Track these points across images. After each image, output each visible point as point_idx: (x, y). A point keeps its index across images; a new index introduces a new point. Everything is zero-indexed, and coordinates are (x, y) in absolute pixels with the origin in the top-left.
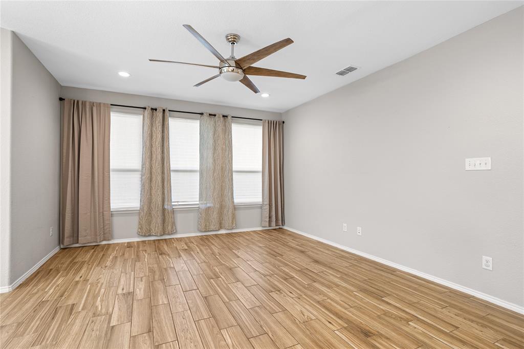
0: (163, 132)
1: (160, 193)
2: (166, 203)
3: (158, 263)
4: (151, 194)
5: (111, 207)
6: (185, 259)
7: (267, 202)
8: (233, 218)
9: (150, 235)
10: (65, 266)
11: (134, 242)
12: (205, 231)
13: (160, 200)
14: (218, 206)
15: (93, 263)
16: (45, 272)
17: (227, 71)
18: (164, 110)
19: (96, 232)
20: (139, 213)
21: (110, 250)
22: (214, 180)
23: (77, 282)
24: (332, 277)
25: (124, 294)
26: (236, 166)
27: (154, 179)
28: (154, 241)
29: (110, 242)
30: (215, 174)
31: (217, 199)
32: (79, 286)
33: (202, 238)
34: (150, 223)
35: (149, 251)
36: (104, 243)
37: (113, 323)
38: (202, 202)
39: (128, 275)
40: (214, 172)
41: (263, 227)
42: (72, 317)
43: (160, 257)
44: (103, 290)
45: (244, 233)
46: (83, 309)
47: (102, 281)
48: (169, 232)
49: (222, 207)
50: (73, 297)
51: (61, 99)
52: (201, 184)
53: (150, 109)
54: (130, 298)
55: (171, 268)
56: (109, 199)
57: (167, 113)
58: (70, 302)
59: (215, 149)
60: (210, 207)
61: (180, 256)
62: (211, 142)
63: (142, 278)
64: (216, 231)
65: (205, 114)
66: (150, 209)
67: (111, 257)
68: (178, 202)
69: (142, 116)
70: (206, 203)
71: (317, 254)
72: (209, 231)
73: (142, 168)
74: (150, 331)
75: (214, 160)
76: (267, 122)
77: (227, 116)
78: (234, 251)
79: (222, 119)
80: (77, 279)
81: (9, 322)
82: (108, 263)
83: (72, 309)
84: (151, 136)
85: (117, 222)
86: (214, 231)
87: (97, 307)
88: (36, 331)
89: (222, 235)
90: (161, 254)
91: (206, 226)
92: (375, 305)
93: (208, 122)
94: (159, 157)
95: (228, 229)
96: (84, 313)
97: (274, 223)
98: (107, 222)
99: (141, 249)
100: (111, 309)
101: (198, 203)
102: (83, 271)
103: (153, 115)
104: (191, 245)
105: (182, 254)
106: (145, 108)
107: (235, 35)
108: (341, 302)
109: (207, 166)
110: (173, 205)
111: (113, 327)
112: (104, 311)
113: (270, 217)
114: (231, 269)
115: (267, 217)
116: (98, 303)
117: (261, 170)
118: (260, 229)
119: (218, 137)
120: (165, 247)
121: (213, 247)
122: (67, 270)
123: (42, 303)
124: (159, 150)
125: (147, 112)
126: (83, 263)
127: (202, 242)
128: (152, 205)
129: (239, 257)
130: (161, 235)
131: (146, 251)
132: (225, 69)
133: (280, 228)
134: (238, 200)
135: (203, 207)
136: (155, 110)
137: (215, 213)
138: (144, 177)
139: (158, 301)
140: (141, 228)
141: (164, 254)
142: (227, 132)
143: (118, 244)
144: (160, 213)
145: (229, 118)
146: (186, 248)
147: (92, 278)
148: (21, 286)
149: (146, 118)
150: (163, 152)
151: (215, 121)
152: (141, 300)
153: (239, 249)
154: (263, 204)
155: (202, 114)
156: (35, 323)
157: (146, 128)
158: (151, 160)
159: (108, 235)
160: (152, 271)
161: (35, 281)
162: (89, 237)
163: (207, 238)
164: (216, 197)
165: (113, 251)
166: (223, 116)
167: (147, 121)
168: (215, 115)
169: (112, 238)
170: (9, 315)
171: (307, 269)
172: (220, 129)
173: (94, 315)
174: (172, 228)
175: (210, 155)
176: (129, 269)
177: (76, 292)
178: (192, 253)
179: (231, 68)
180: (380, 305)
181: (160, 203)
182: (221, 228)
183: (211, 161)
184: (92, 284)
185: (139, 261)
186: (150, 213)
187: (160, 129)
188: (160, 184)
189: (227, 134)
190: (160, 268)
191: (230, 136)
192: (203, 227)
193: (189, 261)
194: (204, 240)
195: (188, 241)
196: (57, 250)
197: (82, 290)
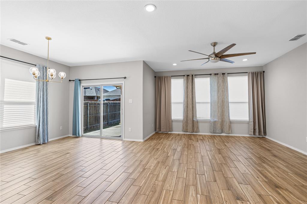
0: (192, 85)
1: (191, 113)
2: (194, 118)
3: (188, 142)
4: (187, 114)
5: (172, 118)
6: (200, 142)
7: (252, 120)
8: (229, 128)
9: (187, 132)
10: (156, 138)
11: (180, 134)
12: (214, 133)
13: (191, 116)
14: (221, 121)
15: (165, 138)
16: (151, 139)
17: (212, 59)
18: (192, 75)
19: (166, 128)
20: (183, 121)
21: (171, 135)
22: (218, 107)
23: (160, 143)
24: (279, 164)
25: (173, 149)
26: (230, 99)
27: (189, 107)
28: (189, 134)
29: (172, 133)
30: (219, 104)
31: (220, 117)
32: (160, 144)
33: (211, 136)
34: (187, 126)
35: (185, 138)
36: (169, 132)
37: (169, 155)
38: (212, 118)
39: (176, 144)
40: (218, 103)
41: (250, 135)
42: (158, 151)
43: (189, 140)
44: (167, 147)
45: (236, 137)
46: (161, 150)
47: (167, 144)
48: (195, 131)
49: (223, 122)
50: (158, 146)
51: (155, 77)
52: (211, 109)
53: (186, 75)
54: (175, 150)
55: (192, 144)
56: (171, 115)
57: (194, 76)
58: (158, 147)
59: (218, 91)
60: (216, 121)
61: (198, 141)
62: (216, 87)
63: (180, 146)
64: (220, 133)
65: (212, 74)
66: (187, 120)
67: (171, 138)
68: (200, 117)
69: (183, 79)
70: (214, 119)
71: (279, 153)
72: (215, 133)
73: (184, 102)
74: (179, 160)
75: (218, 97)
76: (251, 73)
77: (225, 74)
78: (225, 143)
79: (222, 75)
80: (160, 142)
81: (144, 148)
82: (170, 139)
83: (158, 149)
84: (187, 88)
85: (174, 124)
86: (218, 133)
87: (165, 150)
88: (149, 152)
89: (223, 136)
90: (190, 139)
91: (214, 130)
92: (299, 181)
93: (214, 78)
94: (191, 97)
95: (226, 133)
96: (161, 151)
97: (257, 133)
98: (170, 124)
99: (182, 137)
100: (168, 152)
101: (210, 118)
102: (161, 140)
103: (188, 78)
104: (204, 138)
105: (199, 141)
106: (184, 76)
107: (214, 43)
108: (274, 174)
109: (214, 100)
110: (198, 119)
111: (168, 156)
112: (166, 152)
113: (254, 129)
114: (219, 150)
115: (252, 129)
116: (165, 149)
117: (248, 101)
118: (248, 136)
119: (220, 85)
120: (193, 137)
121: (215, 140)
122: (157, 139)
123: (151, 146)
124: (191, 94)
125: (185, 77)
126: (162, 138)
127: (210, 138)
128: (188, 118)
129: (226, 146)
130: (192, 132)
131: (184, 137)
132: (211, 59)
133: (263, 137)
134: (232, 118)
135: (212, 120)
136: (188, 76)
137: (219, 124)
138: (184, 106)
139: (184, 153)
140: (183, 128)
141: (192, 140)
142: (225, 82)
143: (174, 134)
144: (191, 122)
145: (226, 74)
146: (202, 139)
147: (164, 143)
148: (145, 141)
149: (185, 80)
150: (192, 94)
151: (218, 77)
152: (178, 152)
153: (229, 143)
154: (249, 121)
155: (211, 74)
156: (149, 150)
157: (185, 84)
158: (187, 98)
159: (171, 130)
160: (185, 144)
161: (148, 140)
162: (164, 129)
163: (214, 136)
164: (219, 116)
165: (172, 136)
166: (222, 74)
167: (185, 81)
168: (218, 74)
169: (172, 131)
170: (143, 147)
171: (264, 157)
172: (221, 81)
173: (164, 152)
174: (197, 129)
175: (216, 94)
176: (176, 142)
177: (159, 145)
178: (204, 141)
179: (213, 58)
180: (303, 182)
181: (191, 117)
182: (222, 132)
183: (216, 97)
184: (164, 144)
185: (181, 140)
186: (187, 122)
187: (191, 84)
188: (191, 109)
189: (225, 83)
190: (188, 144)
191: (226, 84)
192: (212, 130)
193: (201, 144)
194: (213, 137)
195: (204, 136)
196: (154, 133)
197: (161, 145)
